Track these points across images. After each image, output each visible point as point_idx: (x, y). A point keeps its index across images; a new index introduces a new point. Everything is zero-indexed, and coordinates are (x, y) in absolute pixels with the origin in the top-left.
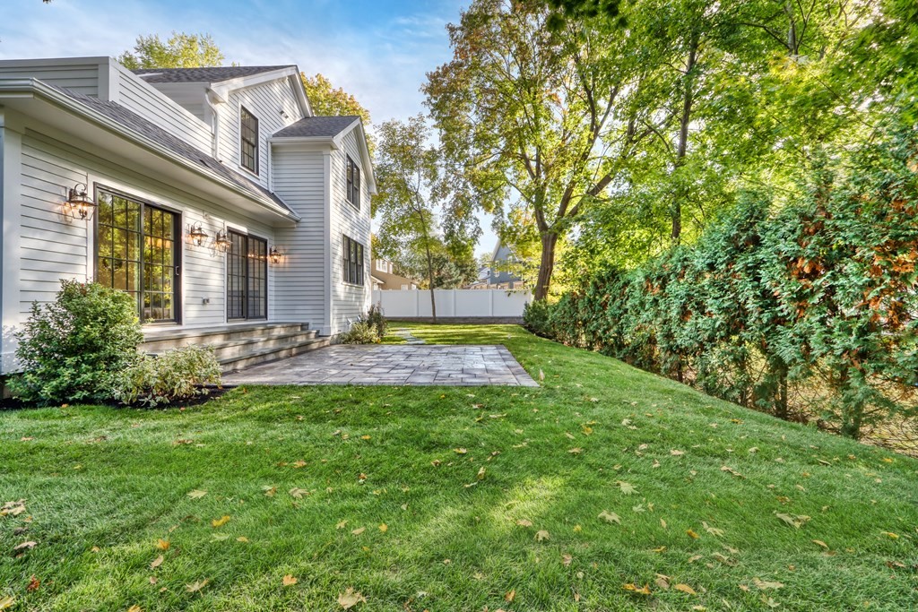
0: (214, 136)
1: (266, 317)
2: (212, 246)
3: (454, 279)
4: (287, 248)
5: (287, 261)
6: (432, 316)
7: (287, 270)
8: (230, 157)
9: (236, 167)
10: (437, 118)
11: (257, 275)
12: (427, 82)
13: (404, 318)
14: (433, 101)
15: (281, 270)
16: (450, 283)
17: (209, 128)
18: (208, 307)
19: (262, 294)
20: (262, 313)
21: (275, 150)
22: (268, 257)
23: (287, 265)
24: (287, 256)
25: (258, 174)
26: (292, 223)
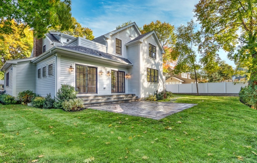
0: (107, 48)
1: (125, 92)
2: (106, 75)
3: (217, 79)
4: (130, 73)
5: (130, 77)
6: (197, 93)
7: (130, 79)
8: (112, 52)
9: (114, 54)
10: (200, 20)
11: (121, 81)
12: (195, 8)
13: (187, 93)
14: (198, 14)
15: (129, 79)
16: (215, 81)
17: (105, 46)
18: (105, 90)
19: (124, 86)
20: (124, 91)
21: (127, 47)
22: (125, 76)
23: (130, 78)
24: (130, 76)
25: (121, 55)
26: (131, 66)
